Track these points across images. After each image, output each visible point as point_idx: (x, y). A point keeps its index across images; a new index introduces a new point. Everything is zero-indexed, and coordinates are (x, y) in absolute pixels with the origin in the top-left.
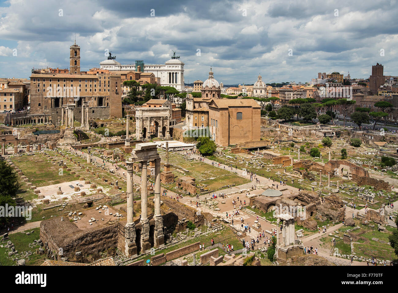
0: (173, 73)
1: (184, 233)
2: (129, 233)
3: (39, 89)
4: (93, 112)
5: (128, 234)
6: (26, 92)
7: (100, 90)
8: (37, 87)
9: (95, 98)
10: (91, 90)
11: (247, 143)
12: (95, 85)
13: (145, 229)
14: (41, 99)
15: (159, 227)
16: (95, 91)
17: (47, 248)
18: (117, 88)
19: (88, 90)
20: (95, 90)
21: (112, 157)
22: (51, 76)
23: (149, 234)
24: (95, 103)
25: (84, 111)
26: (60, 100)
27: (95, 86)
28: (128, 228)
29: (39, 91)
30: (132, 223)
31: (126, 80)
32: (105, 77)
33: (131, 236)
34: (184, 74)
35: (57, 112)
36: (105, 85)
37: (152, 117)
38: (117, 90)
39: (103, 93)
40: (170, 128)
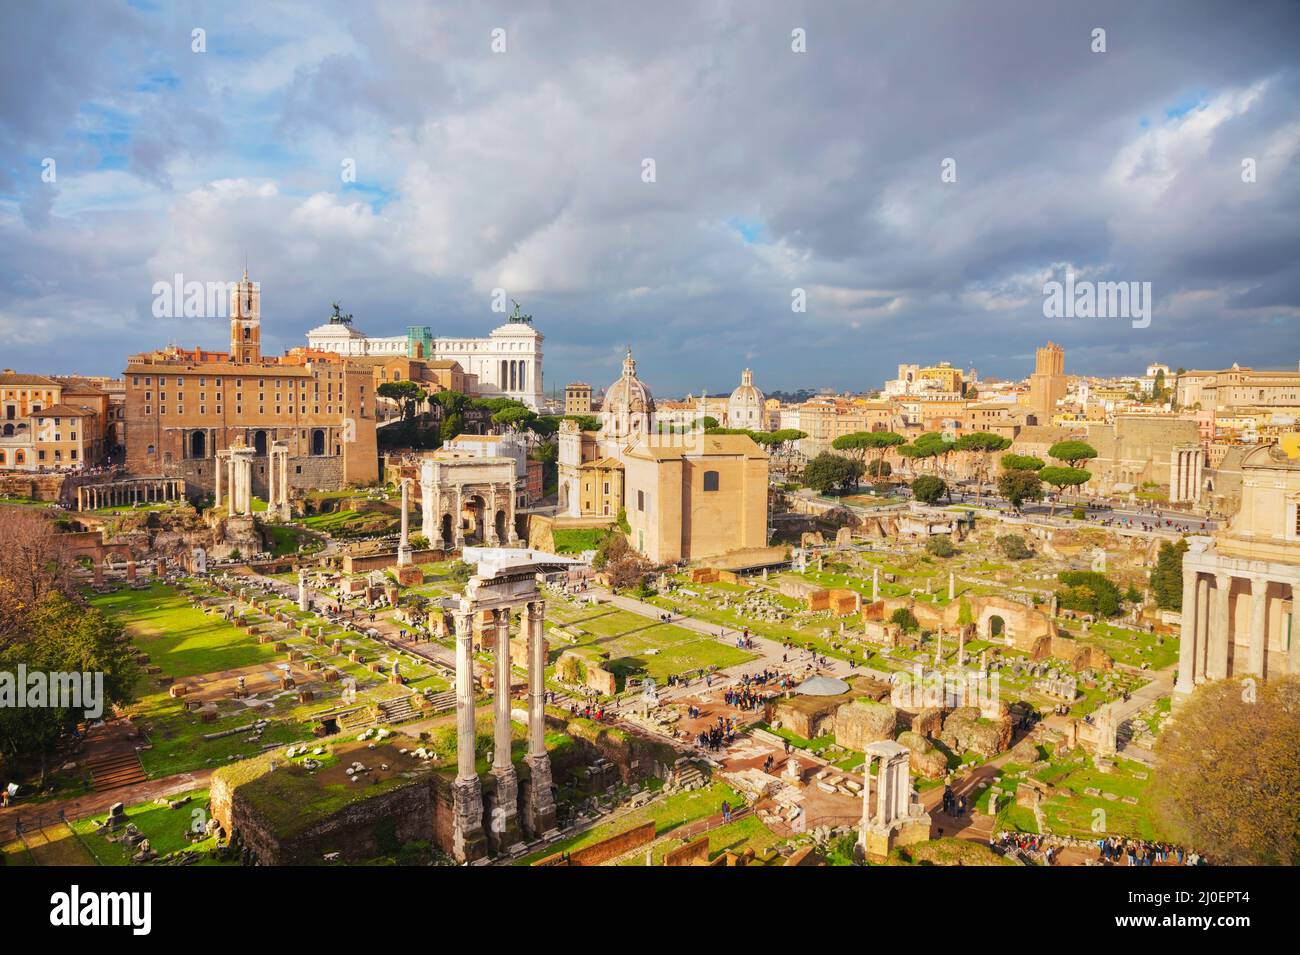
0: (513, 362)
1: (605, 798)
2: (465, 801)
3: (148, 407)
4: (299, 469)
5: (462, 806)
6: (112, 415)
7: (317, 408)
8: (143, 401)
9: (304, 432)
10: (291, 408)
11: (731, 553)
12: (303, 395)
13: (506, 791)
14: (155, 435)
15: (542, 783)
16: (304, 412)
17: (239, 844)
18: (363, 404)
19: (285, 408)
20: (304, 408)
21: (364, 596)
22: (184, 369)
23: (516, 805)
24: (305, 446)
25: (276, 467)
26: (208, 438)
27: (303, 399)
28: (462, 790)
29: (148, 412)
30: (471, 777)
31: (385, 381)
32: (330, 373)
33: (472, 809)
34: (542, 366)
35: (200, 471)
36: (330, 396)
37: (466, 486)
38: (362, 409)
39: (324, 417)
40: (516, 515)
